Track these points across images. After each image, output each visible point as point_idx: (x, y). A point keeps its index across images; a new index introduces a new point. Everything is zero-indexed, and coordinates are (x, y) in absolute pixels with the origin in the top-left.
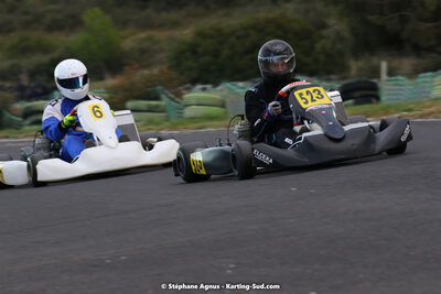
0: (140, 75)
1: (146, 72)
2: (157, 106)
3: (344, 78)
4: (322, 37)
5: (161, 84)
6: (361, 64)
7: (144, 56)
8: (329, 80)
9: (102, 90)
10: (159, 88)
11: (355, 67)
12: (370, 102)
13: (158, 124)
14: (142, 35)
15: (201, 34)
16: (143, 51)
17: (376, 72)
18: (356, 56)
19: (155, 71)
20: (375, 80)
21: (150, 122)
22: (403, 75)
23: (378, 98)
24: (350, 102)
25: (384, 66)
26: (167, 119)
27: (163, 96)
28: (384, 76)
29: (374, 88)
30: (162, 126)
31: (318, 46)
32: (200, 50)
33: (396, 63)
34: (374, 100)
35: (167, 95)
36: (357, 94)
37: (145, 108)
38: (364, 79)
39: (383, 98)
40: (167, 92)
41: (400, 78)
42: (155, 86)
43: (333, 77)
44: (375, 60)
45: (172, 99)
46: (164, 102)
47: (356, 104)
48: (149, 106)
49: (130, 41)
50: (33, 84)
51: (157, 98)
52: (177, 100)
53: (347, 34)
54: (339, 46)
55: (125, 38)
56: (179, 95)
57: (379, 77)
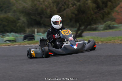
3: (25, 34)
4: (19, 22)
6: (29, 30)
8: (20, 34)
11: (28, 31)
12: (32, 40)
18: (28, 28)
22: (41, 33)
23: (34, 39)
25: (36, 30)
28: (36, 33)
29: (33, 36)
31: (18, 25)
33: (39, 29)
34: (33, 40)
36: (28, 38)
38: (31, 34)
39: (36, 39)
41: (40, 34)
43: (22, 33)
44: (33, 29)
53: (26, 21)
54: (23, 25)
57: (34, 33)
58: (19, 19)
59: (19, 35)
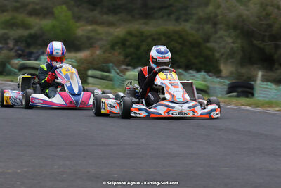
2: (107, 77)
10: (110, 65)
14: (89, 28)
17: (254, 78)
20: (252, 83)
24: (234, 94)
25: (260, 75)
27: (112, 71)
35: (115, 70)
36: (240, 90)
40: (115, 68)
41: (269, 84)
45: (118, 74)
46: (113, 74)
47: (238, 96)
48: (102, 75)
51: (108, 71)
52: (121, 74)
55: (78, 27)
56: (123, 72)
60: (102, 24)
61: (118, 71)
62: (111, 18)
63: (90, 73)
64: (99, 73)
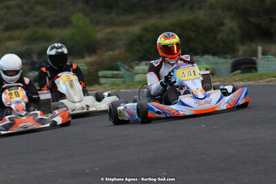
0: (107, 55)
1: (111, 53)
2: (118, 75)
3: (235, 57)
4: (221, 31)
5: (120, 60)
6: (245, 48)
7: (109, 43)
8: (225, 58)
9: (83, 64)
10: (119, 63)
11: (242, 50)
12: (251, 72)
13: (118, 85)
14: (108, 30)
15: (145, 30)
16: (109, 40)
17: (255, 53)
18: (243, 44)
19: (117, 52)
20: (254, 58)
21: (113, 84)
23: (256, 69)
24: (239, 71)
25: (260, 49)
26: (124, 82)
27: (122, 68)
28: (260, 56)
29: (254, 63)
30: (121, 87)
31: (219, 37)
32: (145, 39)
33: (267, 47)
34: (254, 71)
35: (124, 67)
36: (243, 67)
37: (110, 76)
38: (248, 57)
39: (259, 69)
40: (124, 65)
41: (270, 57)
42: (116, 61)
43: (228, 56)
44: (254, 46)
45: (127, 70)
46: (122, 72)
47: (242, 73)
48: (113, 74)
49: (101, 34)
50: (40, 61)
51: (118, 69)
52: (130, 70)
53: (236, 29)
54: (231, 37)
55: (97, 32)
56: (132, 67)
57: (256, 56)
58: (222, 24)
59: (222, 60)
60: (120, 24)
61: (127, 67)
62: (129, 18)
63: (101, 73)
64: (109, 73)
